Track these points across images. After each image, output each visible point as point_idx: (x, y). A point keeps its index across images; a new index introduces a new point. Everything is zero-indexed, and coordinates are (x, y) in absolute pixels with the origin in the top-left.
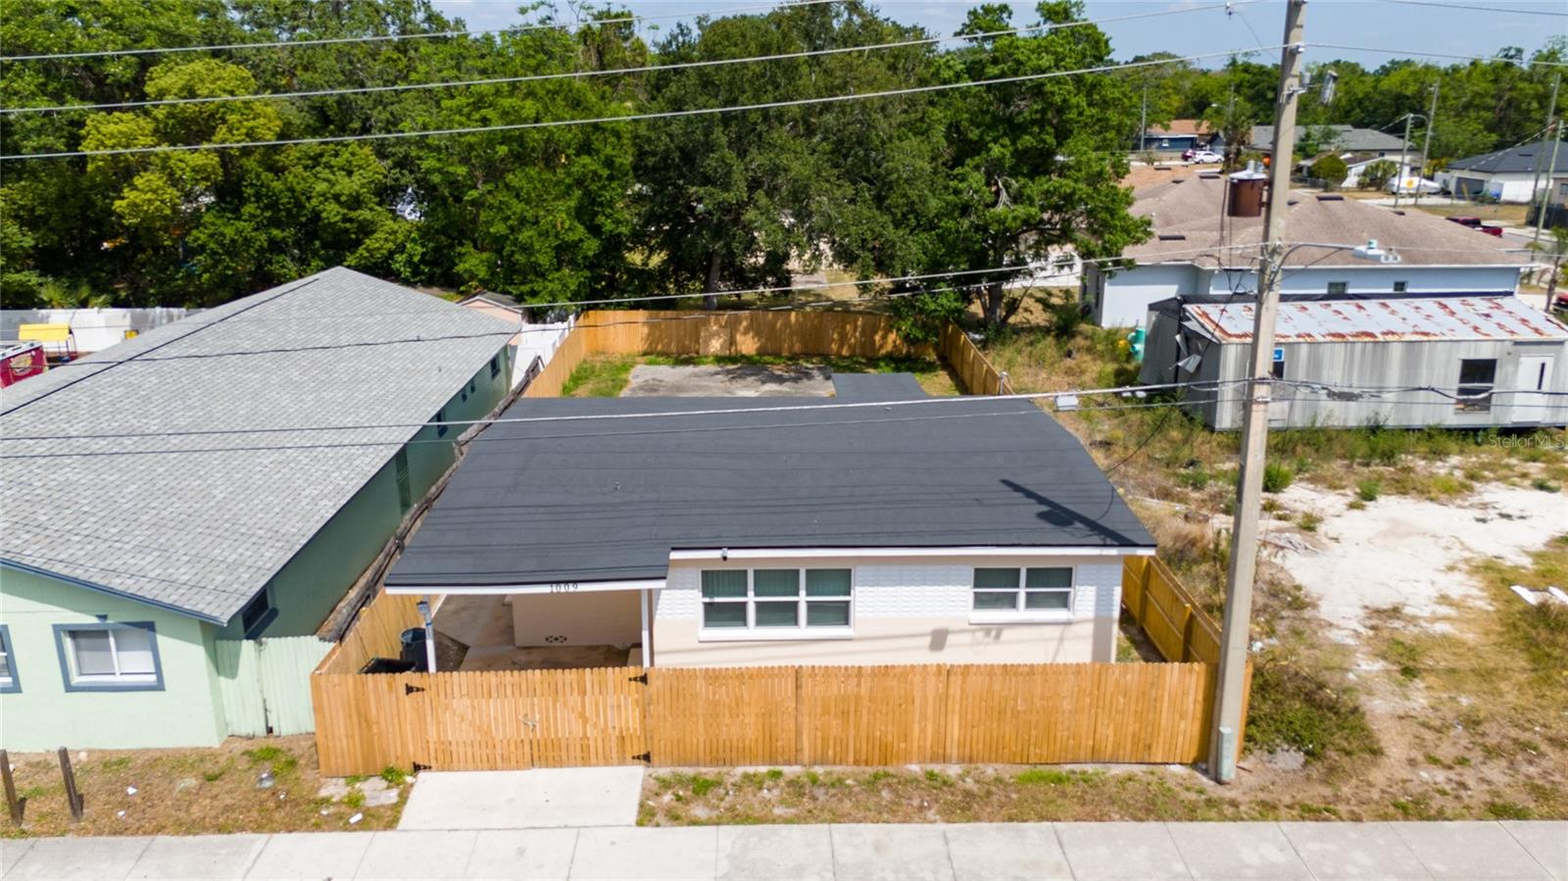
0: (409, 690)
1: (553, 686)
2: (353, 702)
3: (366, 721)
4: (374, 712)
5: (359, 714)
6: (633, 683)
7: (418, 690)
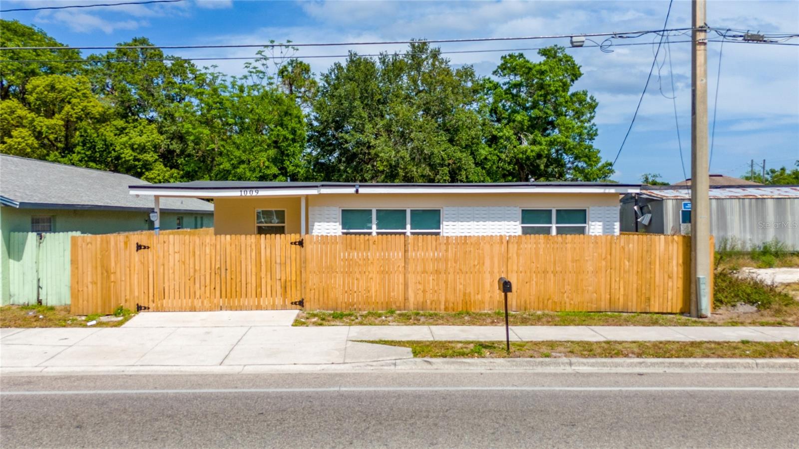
0: (139, 247)
1: (238, 248)
2: (99, 256)
3: (107, 272)
4: (113, 264)
5: (102, 266)
6: (294, 246)
7: (145, 248)
